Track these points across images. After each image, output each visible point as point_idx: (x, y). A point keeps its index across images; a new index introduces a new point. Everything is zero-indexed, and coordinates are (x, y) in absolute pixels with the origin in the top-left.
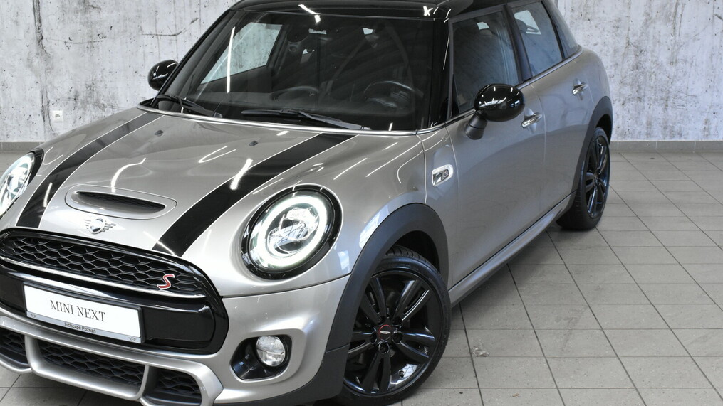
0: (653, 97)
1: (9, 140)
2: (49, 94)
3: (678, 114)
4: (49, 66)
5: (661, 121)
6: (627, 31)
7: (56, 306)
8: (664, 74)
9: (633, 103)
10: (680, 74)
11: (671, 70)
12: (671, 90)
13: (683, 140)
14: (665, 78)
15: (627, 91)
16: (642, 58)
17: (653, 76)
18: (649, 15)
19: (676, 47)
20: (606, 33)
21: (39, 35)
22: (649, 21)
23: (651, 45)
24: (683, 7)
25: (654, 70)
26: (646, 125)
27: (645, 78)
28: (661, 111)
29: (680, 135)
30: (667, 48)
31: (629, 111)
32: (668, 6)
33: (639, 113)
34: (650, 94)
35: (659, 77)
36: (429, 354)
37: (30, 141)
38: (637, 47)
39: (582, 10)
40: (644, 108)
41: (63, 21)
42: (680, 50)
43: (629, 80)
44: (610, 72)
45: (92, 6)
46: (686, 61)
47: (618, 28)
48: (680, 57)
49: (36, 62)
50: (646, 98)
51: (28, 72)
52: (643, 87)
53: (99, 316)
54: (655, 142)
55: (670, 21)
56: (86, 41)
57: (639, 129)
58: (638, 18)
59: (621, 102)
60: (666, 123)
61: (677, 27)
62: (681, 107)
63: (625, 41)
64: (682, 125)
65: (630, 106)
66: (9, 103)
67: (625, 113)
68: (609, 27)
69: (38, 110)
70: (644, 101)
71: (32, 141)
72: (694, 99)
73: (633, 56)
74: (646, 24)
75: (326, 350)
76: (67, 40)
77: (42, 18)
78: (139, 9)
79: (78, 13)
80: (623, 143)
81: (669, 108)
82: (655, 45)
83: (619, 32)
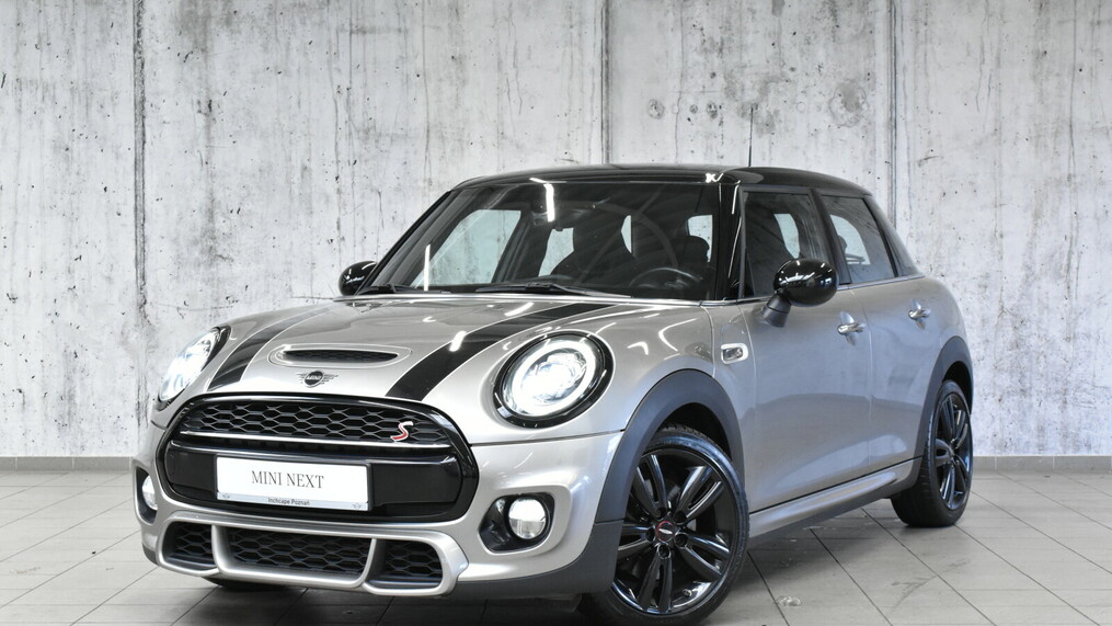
0: (1044, 390)
1: (85, 454)
2: (149, 385)
3: (1083, 414)
4: (152, 343)
5: (1059, 426)
6: (999, 293)
7: (259, 478)
8: (1058, 355)
9: (1015, 398)
10: (1082, 355)
11: (1068, 349)
12: (1069, 378)
13: (1093, 454)
14: (1060, 361)
15: (1005, 381)
16: (1024, 332)
17: (1042, 358)
18: (1029, 268)
19: (1073, 316)
20: (968, 295)
21: (140, 297)
22: (1030, 277)
23: (1037, 313)
24: (1079, 257)
25: (1042, 349)
26: (1036, 433)
27: (1030, 361)
28: (1057, 411)
29: (1089, 447)
30: (1059, 317)
31: (1009, 410)
32: (1057, 255)
33: (1024, 413)
34: (1039, 385)
35: (1051, 359)
36: (721, 570)
37: (115, 455)
38: (1015, 316)
39: (932, 262)
40: (1031, 406)
41: (177, 278)
42: (1080, 320)
43: (1006, 364)
44: (978, 352)
45: (221, 256)
46: (1088, 336)
47: (986, 287)
48: (1080, 330)
49: (133, 337)
50: (1033, 392)
51: (121, 351)
52: (1028, 374)
53: (315, 481)
54: (1051, 458)
55: (1061, 277)
56: (209, 307)
57: (1026, 438)
58: (1014, 273)
59: (998, 397)
60: (1066, 428)
61: (1073, 286)
62: (1087, 405)
63: (997, 307)
64: (1091, 433)
65: (1010, 402)
66: (89, 397)
67: (1004, 414)
68: (972, 287)
69: (131, 408)
70: (1031, 396)
71: (120, 455)
72: (1105, 391)
73: (1011, 329)
74: (1027, 282)
75: (596, 522)
76: (181, 305)
77: (148, 273)
78: (289, 260)
79: (199, 265)
80: (1003, 458)
81: (1070, 407)
82: (1041, 313)
83: (987, 293)
